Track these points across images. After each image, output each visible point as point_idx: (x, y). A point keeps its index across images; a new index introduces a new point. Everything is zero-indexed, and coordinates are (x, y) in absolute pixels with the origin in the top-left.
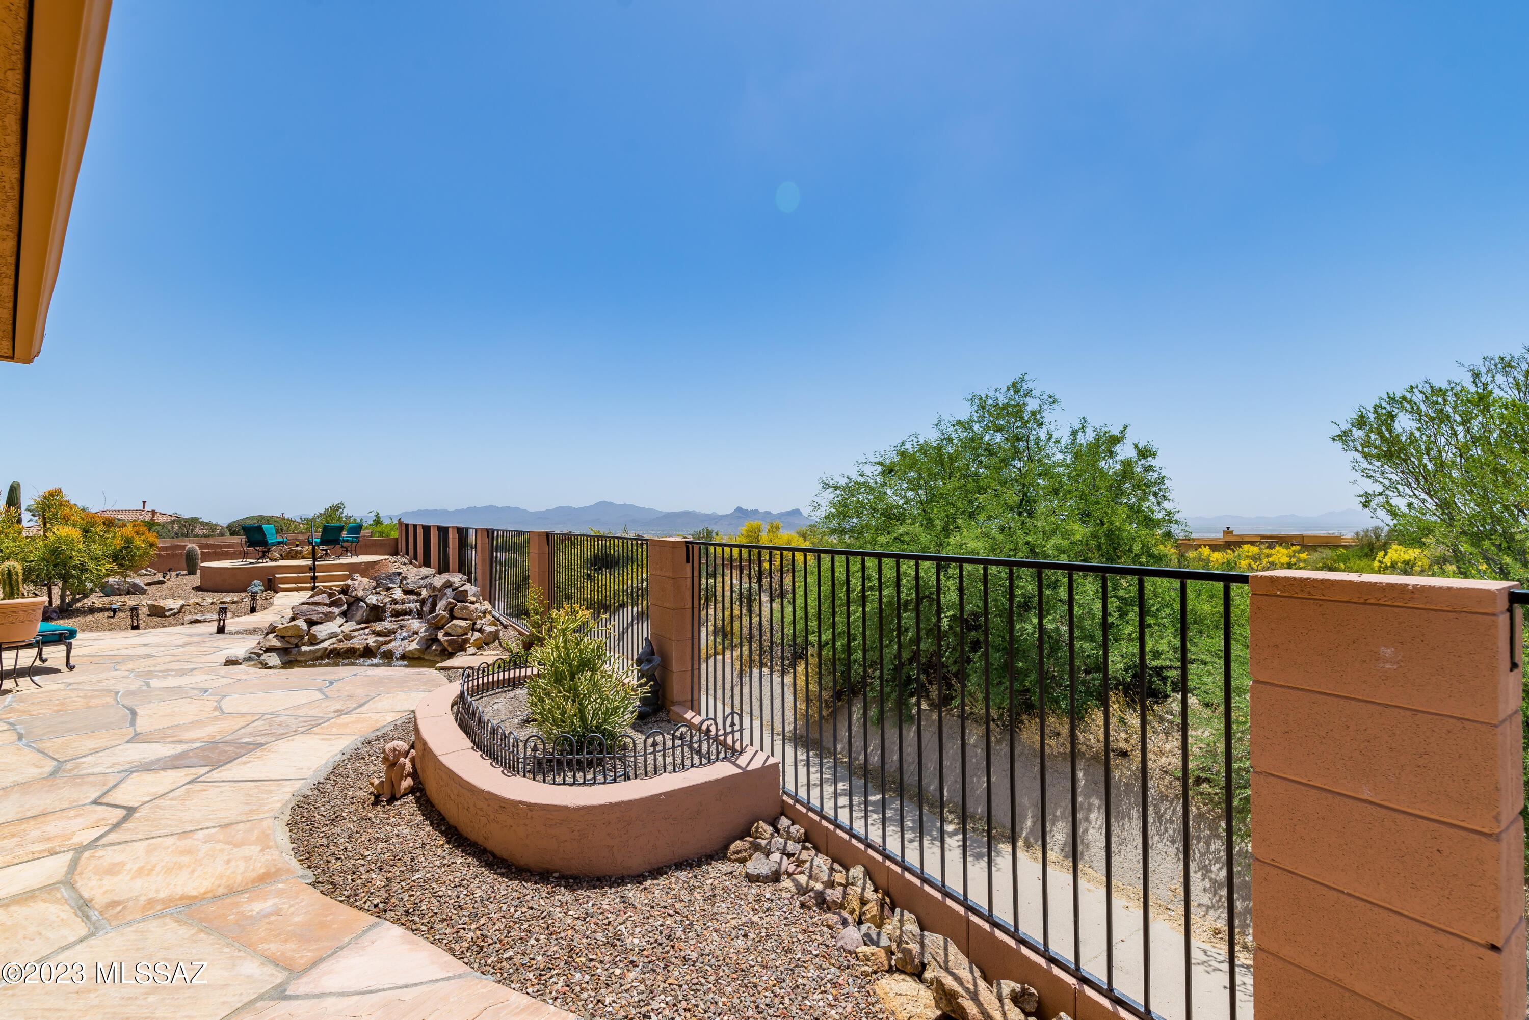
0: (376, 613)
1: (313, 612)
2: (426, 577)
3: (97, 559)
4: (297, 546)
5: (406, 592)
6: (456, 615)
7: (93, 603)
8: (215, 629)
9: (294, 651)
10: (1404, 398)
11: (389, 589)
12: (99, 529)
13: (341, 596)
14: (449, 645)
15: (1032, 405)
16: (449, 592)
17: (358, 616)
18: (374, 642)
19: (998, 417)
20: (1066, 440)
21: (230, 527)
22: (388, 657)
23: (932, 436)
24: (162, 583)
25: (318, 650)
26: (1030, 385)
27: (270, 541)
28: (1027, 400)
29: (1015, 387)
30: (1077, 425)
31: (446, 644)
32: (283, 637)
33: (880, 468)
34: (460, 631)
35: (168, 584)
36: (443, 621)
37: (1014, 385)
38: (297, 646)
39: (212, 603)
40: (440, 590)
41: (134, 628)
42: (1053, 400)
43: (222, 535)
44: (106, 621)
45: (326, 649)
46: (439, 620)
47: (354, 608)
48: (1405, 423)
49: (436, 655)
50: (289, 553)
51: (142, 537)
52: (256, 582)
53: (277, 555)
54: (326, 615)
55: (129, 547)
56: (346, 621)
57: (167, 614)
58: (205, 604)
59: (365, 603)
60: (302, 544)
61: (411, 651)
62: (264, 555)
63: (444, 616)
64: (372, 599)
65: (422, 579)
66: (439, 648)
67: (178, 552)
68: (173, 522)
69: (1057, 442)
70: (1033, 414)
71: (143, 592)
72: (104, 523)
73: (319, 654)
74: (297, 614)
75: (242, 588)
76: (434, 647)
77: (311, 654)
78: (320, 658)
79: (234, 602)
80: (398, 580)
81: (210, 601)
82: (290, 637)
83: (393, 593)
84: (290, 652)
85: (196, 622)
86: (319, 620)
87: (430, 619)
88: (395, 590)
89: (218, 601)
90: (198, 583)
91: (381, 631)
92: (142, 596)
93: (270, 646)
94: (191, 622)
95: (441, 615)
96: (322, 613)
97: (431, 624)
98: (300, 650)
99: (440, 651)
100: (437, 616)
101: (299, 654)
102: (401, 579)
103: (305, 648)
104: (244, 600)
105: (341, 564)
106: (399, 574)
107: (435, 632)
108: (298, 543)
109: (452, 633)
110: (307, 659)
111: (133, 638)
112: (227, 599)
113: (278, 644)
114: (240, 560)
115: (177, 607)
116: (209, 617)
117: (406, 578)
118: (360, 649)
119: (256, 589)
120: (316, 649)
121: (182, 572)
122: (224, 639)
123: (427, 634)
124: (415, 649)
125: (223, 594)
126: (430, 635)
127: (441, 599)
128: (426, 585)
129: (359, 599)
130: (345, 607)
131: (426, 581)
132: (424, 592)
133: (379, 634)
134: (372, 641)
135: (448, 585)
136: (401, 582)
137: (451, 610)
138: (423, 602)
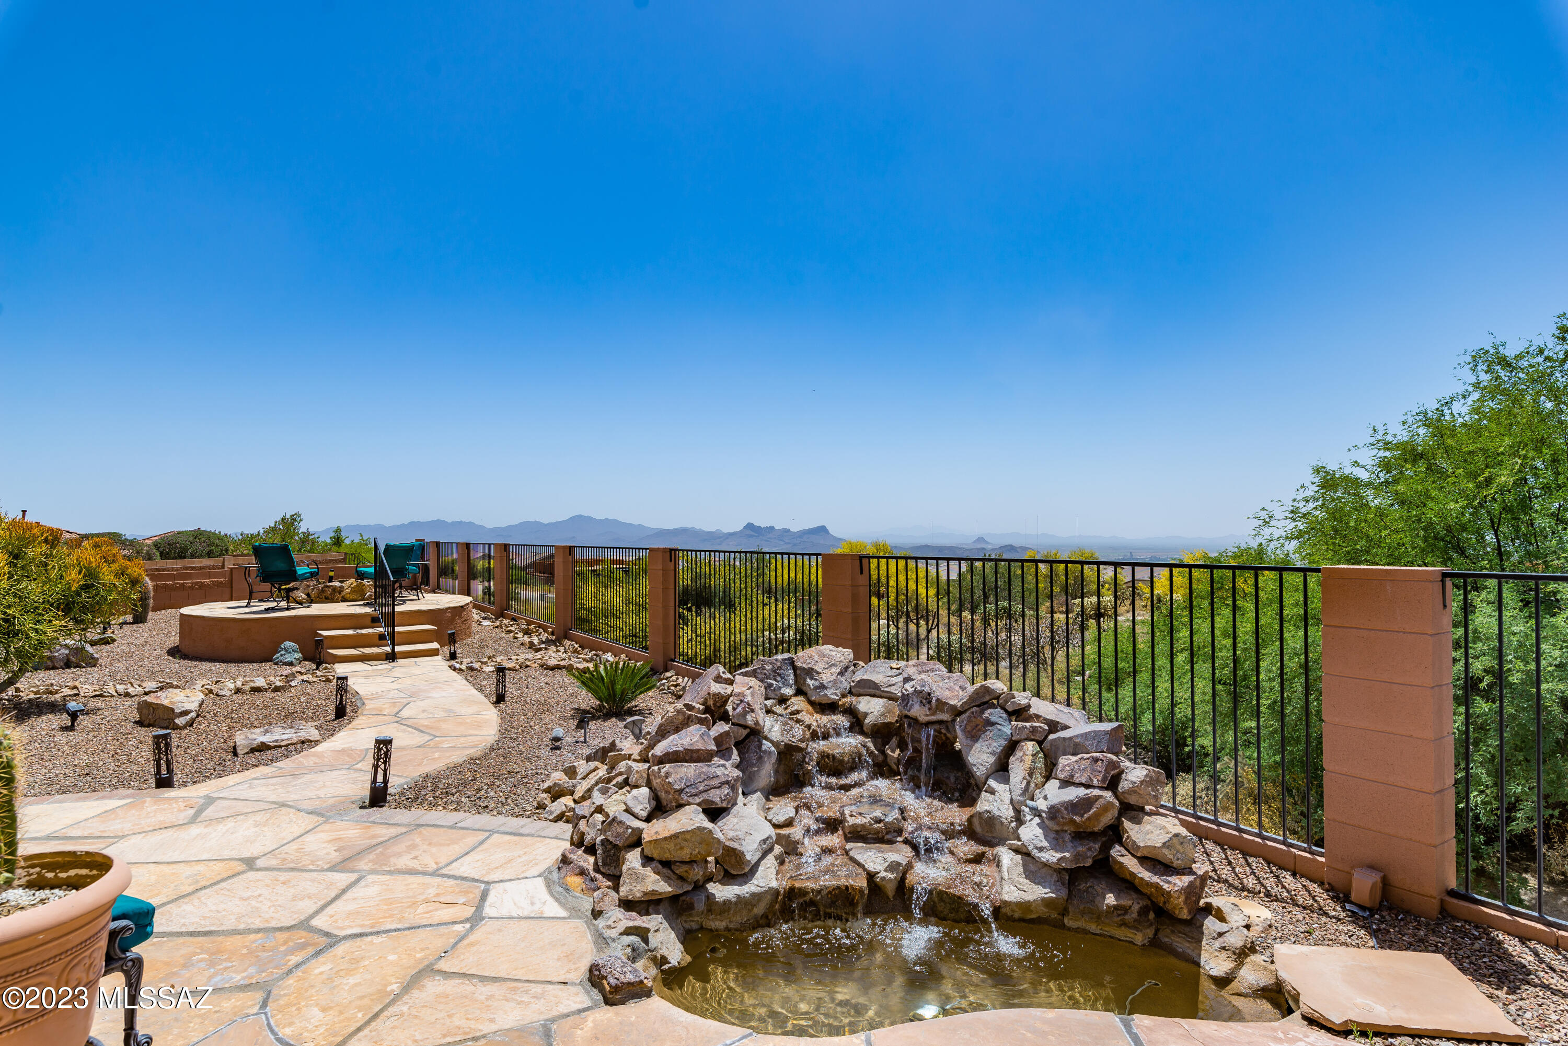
1: (706, 783)
2: (846, 669)
3: (34, 610)
4: (331, 579)
7: (17, 690)
8: (362, 792)
9: (698, 902)
11: (783, 700)
12: (35, 551)
13: (725, 727)
16: (994, 714)
18: (884, 868)
24: (109, 641)
25: (756, 897)
27: (299, 571)
32: (667, 864)
35: (120, 646)
36: (1107, 819)
38: (699, 887)
39: (238, 691)
40: (959, 712)
41: (164, 782)
43: (155, 557)
45: (776, 892)
46: (1097, 816)
47: (753, 757)
49: (1124, 924)
50: (323, 591)
51: (114, 567)
52: (288, 644)
53: (304, 596)
55: (92, 586)
57: (180, 721)
58: (225, 692)
59: (767, 739)
62: (287, 596)
63: (1109, 806)
64: (774, 731)
65: (841, 673)
71: (92, 662)
72: (45, 541)
73: (759, 910)
74: (681, 790)
75: (266, 656)
76: (1110, 899)
77: (742, 917)
78: (765, 922)
79: (277, 689)
80: (792, 677)
81: (232, 686)
82: (682, 862)
83: (798, 712)
84: (691, 907)
85: (262, 748)
86: (724, 805)
87: (1058, 811)
88: (798, 703)
89: (247, 688)
90: (174, 639)
91: (863, 826)
92: (94, 673)
93: (645, 894)
94: (253, 750)
95: (1101, 801)
96: (727, 782)
97: (1064, 824)
98: (710, 897)
99: (1139, 913)
100: (1086, 803)
101: (710, 911)
102: (795, 675)
103: (722, 892)
104: (293, 684)
105: (419, 611)
106: (792, 662)
107: (1089, 849)
108: (332, 574)
109: (1176, 863)
110: (732, 926)
111: (195, 830)
112: (261, 682)
113: (664, 887)
114: (244, 603)
115: (193, 706)
116: (278, 734)
117: (810, 672)
118: (861, 891)
119: (289, 658)
120: (754, 895)
121: (129, 618)
122: (422, 829)
123: (1067, 854)
124: (1043, 899)
125: (233, 667)
126: (1077, 857)
127: (974, 737)
128: (867, 689)
129: (758, 733)
130: (736, 756)
131: (850, 677)
132: (873, 708)
133: (859, 835)
134: (874, 861)
135: (986, 698)
136: (799, 681)
137: (1113, 782)
138: (883, 734)
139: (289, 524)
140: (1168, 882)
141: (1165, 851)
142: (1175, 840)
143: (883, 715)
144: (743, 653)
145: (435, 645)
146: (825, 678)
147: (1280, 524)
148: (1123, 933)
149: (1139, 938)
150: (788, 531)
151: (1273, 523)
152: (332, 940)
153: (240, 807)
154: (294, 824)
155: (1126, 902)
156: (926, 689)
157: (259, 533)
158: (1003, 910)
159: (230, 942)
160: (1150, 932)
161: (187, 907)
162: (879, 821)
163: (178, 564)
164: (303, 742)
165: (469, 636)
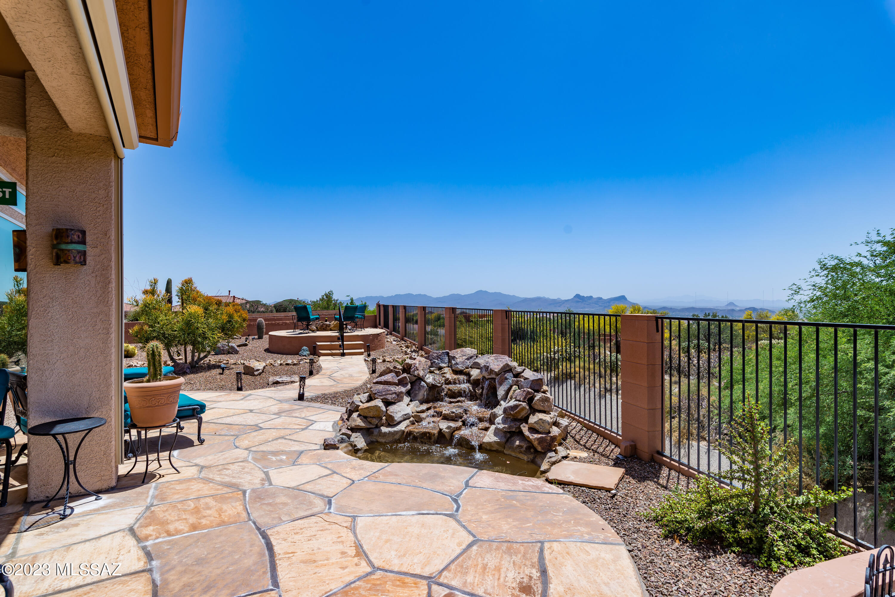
0: (433, 392)
1: (388, 392)
2: (471, 357)
3: (212, 330)
4: (326, 321)
5: (456, 372)
6: (536, 407)
7: (210, 360)
8: (297, 396)
9: (376, 432)
11: (440, 368)
12: (213, 308)
13: (405, 375)
14: (539, 443)
16: (509, 375)
17: (421, 396)
18: (447, 428)
21: (275, 306)
22: (464, 446)
24: (246, 345)
25: (396, 432)
27: (312, 317)
31: (536, 443)
32: (365, 417)
34: (548, 428)
35: (250, 347)
36: (523, 414)
38: (377, 427)
39: (281, 364)
40: (497, 374)
41: (240, 389)
43: (272, 312)
44: (218, 377)
45: (403, 432)
46: (519, 412)
47: (417, 387)
49: (521, 452)
50: (322, 326)
51: (239, 314)
52: (305, 348)
53: (314, 328)
54: (398, 396)
55: (231, 321)
56: (411, 401)
57: (256, 373)
58: (276, 365)
59: (425, 382)
60: (330, 320)
61: (490, 444)
62: (307, 327)
63: (524, 408)
64: (430, 379)
65: (468, 359)
66: (525, 445)
67: (252, 323)
68: (246, 303)
71: (237, 352)
72: (216, 304)
73: (397, 437)
74: (375, 394)
75: (296, 352)
76: (517, 443)
77: (390, 439)
78: (399, 441)
79: (294, 364)
80: (447, 359)
81: (279, 363)
82: (370, 417)
83: (445, 373)
84: (372, 433)
85: (277, 383)
86: (393, 401)
87: (507, 410)
88: (446, 370)
89: (284, 363)
90: (267, 346)
91: (447, 414)
92: (237, 356)
93: (356, 426)
94: (274, 383)
95: (521, 406)
96: (395, 393)
97: (509, 415)
98: (380, 431)
99: (526, 448)
100: (516, 406)
101: (380, 435)
102: (449, 359)
103: (384, 429)
104: (301, 363)
105: (358, 335)
106: (448, 354)
107: (515, 425)
108: (327, 318)
109: (540, 430)
110: (387, 441)
111: (241, 402)
112: (290, 362)
113: (362, 424)
114: (292, 331)
115: (261, 367)
116: (285, 379)
117: (454, 358)
118: (434, 435)
119: (305, 353)
120: (395, 431)
121: (256, 337)
122: (309, 408)
123: (506, 426)
124: (495, 442)
125: (285, 356)
126: (510, 427)
127: (501, 384)
128: (476, 366)
129: (421, 379)
130: (409, 387)
131: (472, 361)
132: (475, 373)
133: (446, 418)
134: (444, 425)
135: (507, 369)
136: (450, 361)
137: (530, 400)
138: (476, 383)
139: (328, 297)
140: (532, 436)
141: (536, 425)
142: (540, 421)
143: (477, 376)
144: (535, 365)
145: (363, 350)
146: (458, 360)
147: (806, 293)
148: (521, 456)
149: (525, 458)
150: (601, 298)
151: (801, 292)
152: (261, 428)
153: (258, 397)
154: (271, 402)
155: (522, 444)
156: (488, 365)
157: (317, 301)
158: (483, 445)
159: (234, 427)
160: (531, 457)
161: (228, 418)
162: (453, 413)
163: (282, 315)
164: (292, 382)
165: (382, 348)
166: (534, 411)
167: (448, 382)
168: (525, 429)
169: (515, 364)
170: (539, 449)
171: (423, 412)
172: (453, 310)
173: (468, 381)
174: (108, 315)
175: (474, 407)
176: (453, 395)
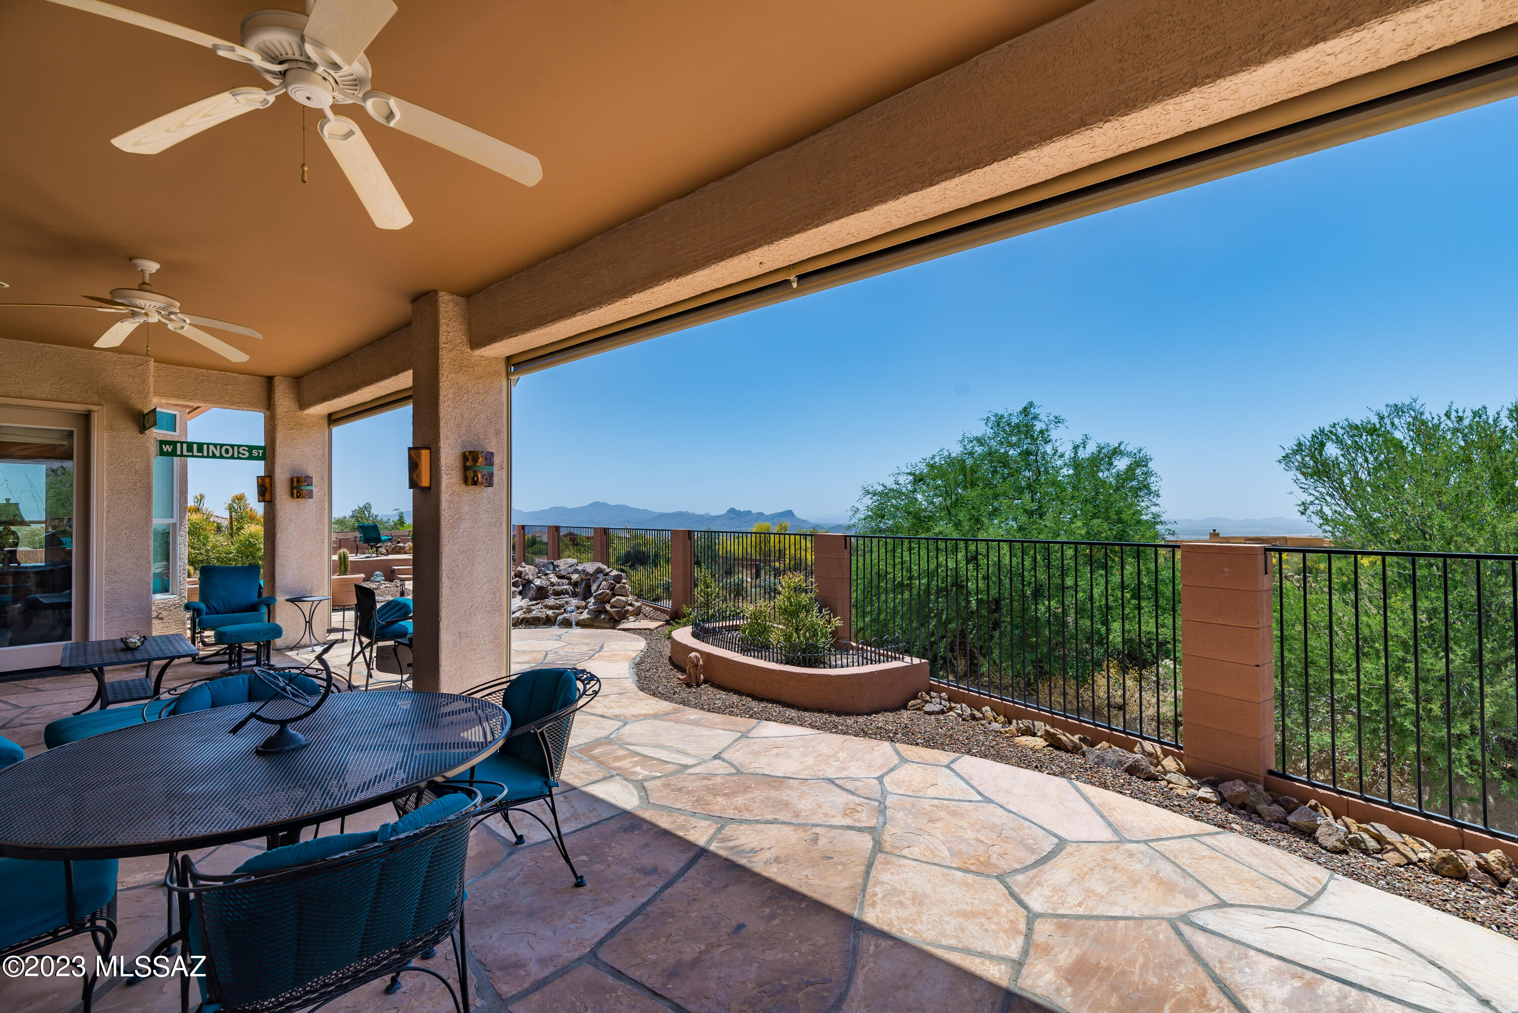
0: (541, 594)
2: (572, 565)
4: (398, 542)
5: (560, 577)
6: (616, 593)
10: (1331, 432)
11: (546, 575)
14: (616, 614)
15: (1039, 426)
16: (601, 576)
17: (530, 595)
19: (1011, 434)
20: (1069, 454)
22: (567, 624)
23: (956, 450)
26: (1037, 411)
27: (382, 539)
28: (1036, 423)
29: (1025, 411)
30: (1078, 441)
31: (614, 614)
33: (911, 478)
34: (623, 604)
36: (607, 598)
37: (1025, 409)
40: (592, 575)
42: (1058, 421)
45: (519, 618)
46: (604, 597)
47: (527, 588)
48: (1332, 450)
49: (604, 622)
50: (391, 548)
52: (377, 573)
53: (383, 550)
56: (525, 598)
59: (534, 584)
61: (584, 620)
63: (608, 594)
64: (538, 582)
65: (569, 566)
66: (607, 617)
69: (1062, 456)
70: (1042, 432)
76: (603, 617)
80: (552, 567)
83: (550, 578)
87: (597, 597)
88: (552, 576)
95: (606, 593)
97: (597, 599)
99: (609, 620)
100: (602, 593)
102: (554, 567)
106: (552, 563)
107: (602, 605)
108: (399, 540)
109: (617, 606)
117: (558, 566)
118: (543, 618)
123: (596, 608)
124: (588, 619)
126: (598, 608)
127: (594, 582)
128: (576, 571)
129: (530, 582)
130: (521, 588)
131: (573, 568)
132: (575, 577)
133: (551, 608)
134: (550, 612)
135: (599, 571)
136: (554, 569)
137: (612, 589)
138: (576, 584)
140: (612, 609)
142: (618, 601)
143: (577, 578)
146: (561, 567)
148: (605, 625)
149: (608, 626)
156: (584, 569)
158: (579, 622)
162: (558, 604)
166: (614, 595)
167: (553, 584)
168: (608, 607)
169: (605, 567)
170: (617, 618)
171: (533, 605)
172: (557, 528)
173: (570, 584)
174: (323, 531)
175: (574, 602)
176: (557, 594)
